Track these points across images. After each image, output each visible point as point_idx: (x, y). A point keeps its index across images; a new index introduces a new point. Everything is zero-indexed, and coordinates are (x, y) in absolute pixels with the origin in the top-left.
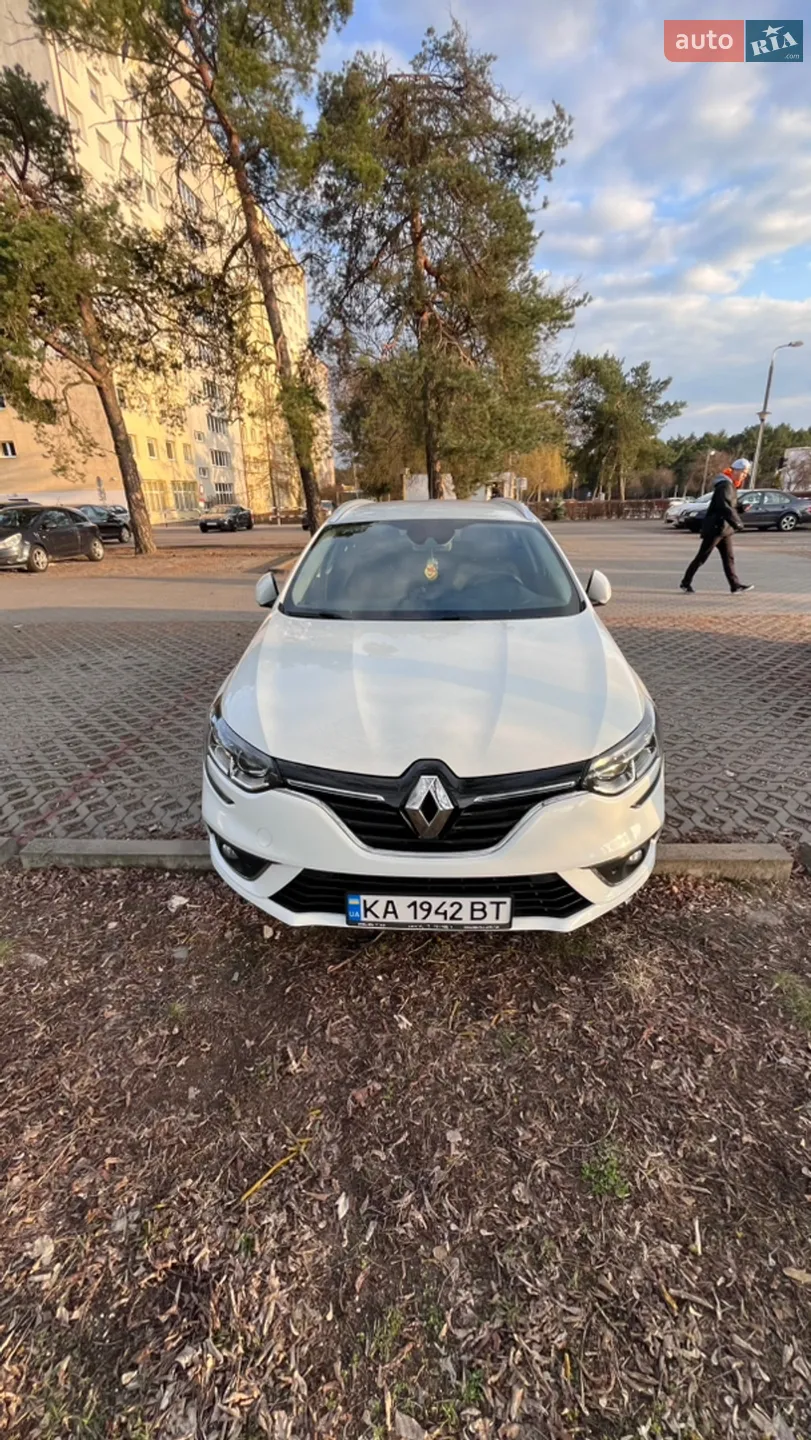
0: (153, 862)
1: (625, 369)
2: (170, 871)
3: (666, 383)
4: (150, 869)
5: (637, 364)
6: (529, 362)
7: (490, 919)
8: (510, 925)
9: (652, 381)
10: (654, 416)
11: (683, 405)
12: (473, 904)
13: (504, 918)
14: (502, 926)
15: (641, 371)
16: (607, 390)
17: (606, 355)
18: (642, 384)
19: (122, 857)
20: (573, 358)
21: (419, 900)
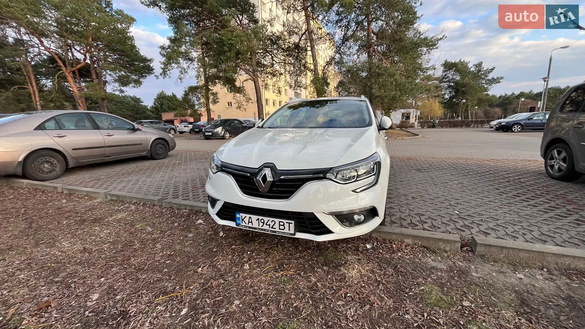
0: (199, 209)
1: (470, 65)
2: (203, 213)
3: (492, 69)
4: (197, 211)
5: (477, 62)
6: (418, 63)
7: (286, 230)
8: (294, 234)
9: (484, 69)
10: (486, 84)
11: (502, 78)
12: (280, 222)
13: (292, 231)
14: (291, 234)
15: (479, 65)
16: (460, 73)
17: (460, 60)
18: (480, 71)
19: (190, 206)
20: (444, 62)
21: (260, 218)
